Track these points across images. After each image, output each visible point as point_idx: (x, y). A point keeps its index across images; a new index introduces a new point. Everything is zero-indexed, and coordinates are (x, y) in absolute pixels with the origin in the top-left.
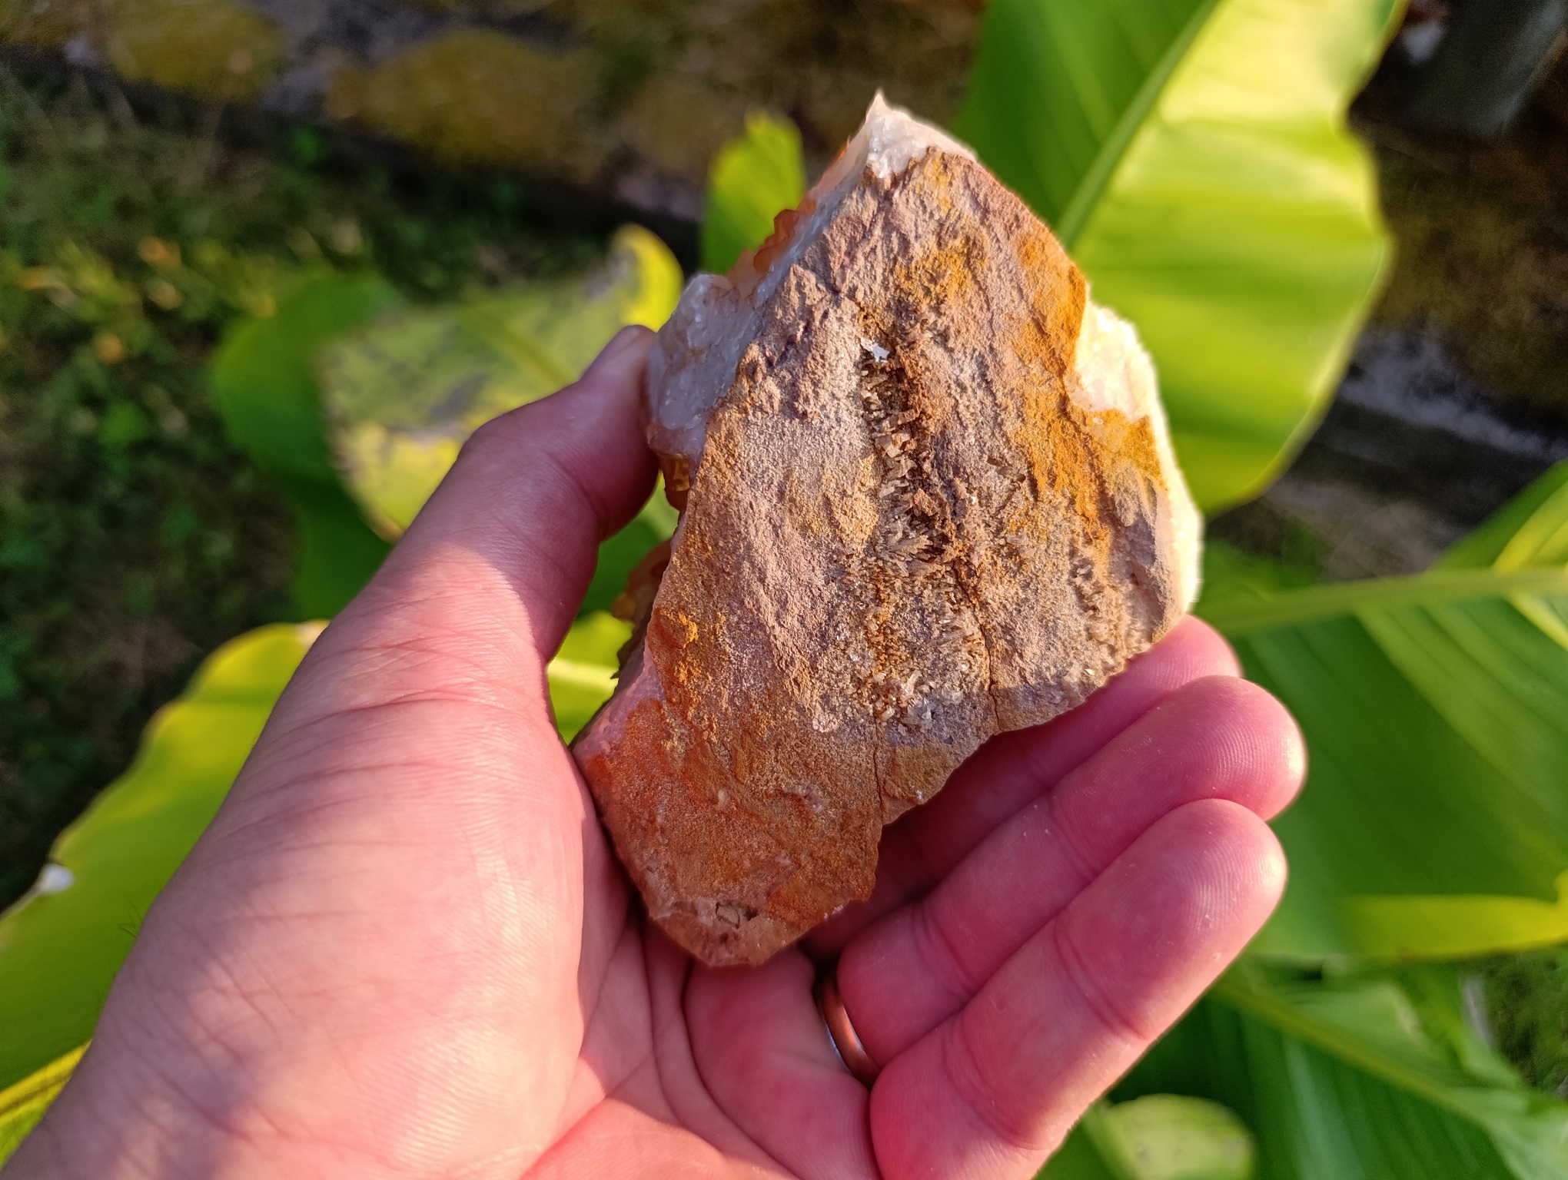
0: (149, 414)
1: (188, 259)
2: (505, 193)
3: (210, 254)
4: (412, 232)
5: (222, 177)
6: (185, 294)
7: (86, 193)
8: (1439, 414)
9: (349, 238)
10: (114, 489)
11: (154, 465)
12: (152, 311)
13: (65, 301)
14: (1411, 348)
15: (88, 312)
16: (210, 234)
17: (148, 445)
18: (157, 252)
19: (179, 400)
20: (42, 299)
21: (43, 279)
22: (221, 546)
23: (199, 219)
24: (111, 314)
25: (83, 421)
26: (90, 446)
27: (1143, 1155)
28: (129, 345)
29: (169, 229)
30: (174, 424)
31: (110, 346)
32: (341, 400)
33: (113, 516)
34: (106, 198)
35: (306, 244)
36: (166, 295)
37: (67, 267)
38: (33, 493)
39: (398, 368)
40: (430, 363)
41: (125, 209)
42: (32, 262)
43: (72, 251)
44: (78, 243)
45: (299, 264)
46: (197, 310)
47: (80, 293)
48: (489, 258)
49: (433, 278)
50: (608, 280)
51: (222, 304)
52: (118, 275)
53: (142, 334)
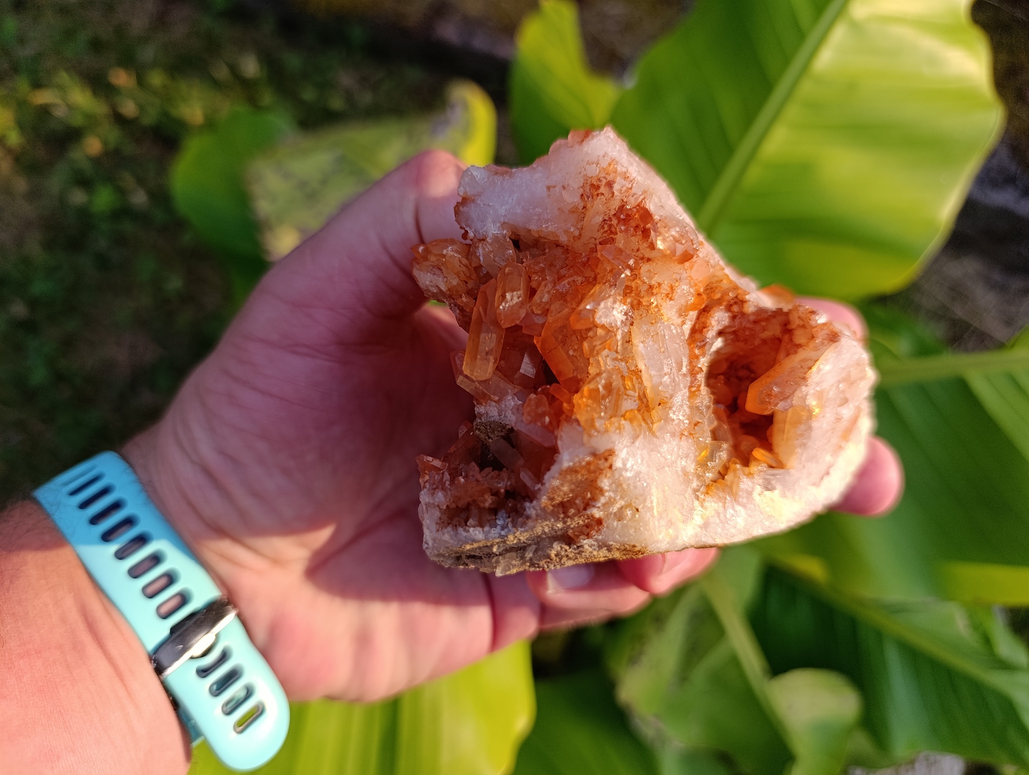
0: (121, 192)
1: (141, 82)
2: (357, 33)
3: (157, 79)
4: (293, 61)
5: (161, 21)
6: (141, 107)
7: (69, 35)
9: (251, 67)
10: (102, 243)
11: (128, 227)
12: (119, 119)
13: (60, 112)
15: (77, 121)
16: (155, 64)
17: (123, 212)
18: (121, 78)
19: (141, 181)
20: (45, 111)
21: (43, 97)
22: (175, 283)
23: (147, 53)
24: (92, 120)
25: (78, 197)
26: (84, 213)
28: (105, 143)
29: (128, 61)
30: (139, 198)
31: (93, 145)
32: (264, 207)
33: (103, 262)
34: (83, 37)
35: (222, 72)
36: (129, 108)
37: (61, 88)
38: (49, 246)
39: (303, 185)
40: (324, 182)
41: (96, 45)
42: (37, 85)
43: (63, 77)
44: (67, 70)
45: (217, 85)
46: (150, 119)
47: (71, 107)
48: (346, 79)
49: (308, 94)
50: (447, 122)
51: (166, 115)
52: (95, 93)
53: (113, 135)
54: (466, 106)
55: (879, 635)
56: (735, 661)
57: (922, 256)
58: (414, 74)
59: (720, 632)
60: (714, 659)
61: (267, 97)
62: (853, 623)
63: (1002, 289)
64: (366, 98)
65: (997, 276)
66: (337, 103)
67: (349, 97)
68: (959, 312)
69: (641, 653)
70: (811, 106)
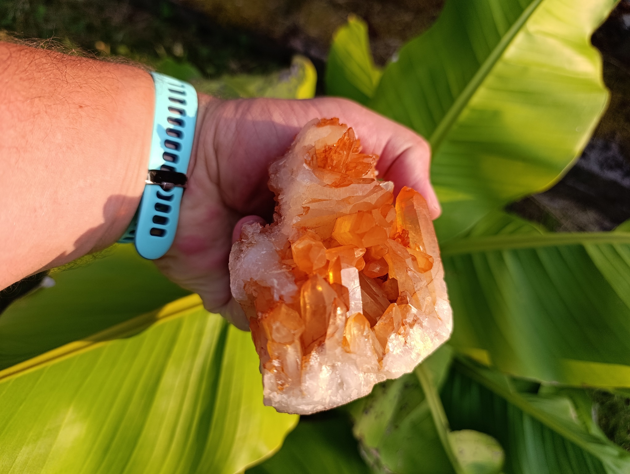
1: (113, 50)
2: (244, 39)
3: (123, 50)
7: (75, 20)
8: (614, 175)
9: (179, 50)
14: (606, 147)
16: (122, 43)
18: (102, 47)
23: (119, 36)
27: (461, 452)
29: (107, 39)
34: (83, 23)
35: (161, 51)
44: (71, 40)
48: (233, 65)
50: (290, 74)
54: (303, 68)
55: (521, 413)
56: (429, 415)
59: (423, 397)
60: (415, 414)
69: (371, 407)
70: (501, 78)
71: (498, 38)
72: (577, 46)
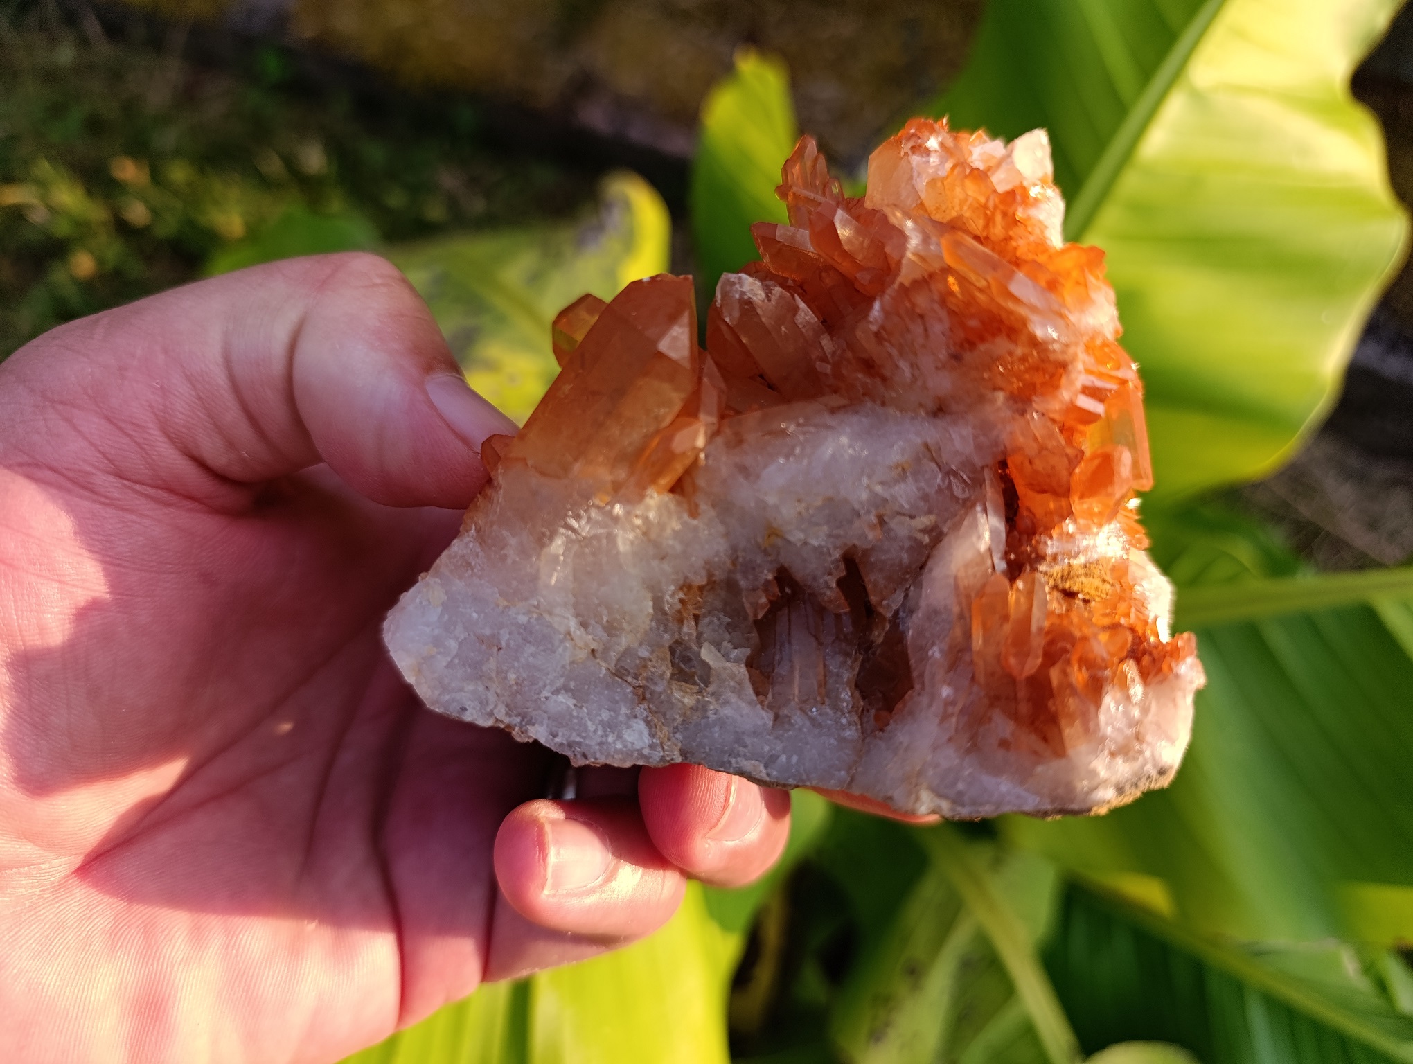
1: (156, 177)
2: (465, 116)
3: (179, 173)
4: (375, 153)
5: (188, 96)
6: (155, 212)
7: (57, 111)
9: (314, 159)
12: (122, 227)
13: (38, 216)
15: (62, 229)
16: (178, 153)
18: (128, 171)
20: (16, 215)
21: (17, 196)
23: (168, 138)
24: (83, 231)
28: (100, 261)
29: (138, 149)
31: (83, 264)
34: (76, 115)
35: (273, 166)
36: (137, 213)
37: (42, 184)
41: (95, 126)
42: (9, 178)
43: (44, 168)
44: (51, 159)
45: (266, 183)
46: (167, 228)
47: (53, 210)
48: (449, 179)
49: (396, 199)
50: (600, 228)
51: (191, 223)
52: (89, 192)
53: (113, 250)
54: (627, 206)
55: (1239, 988)
56: (1028, 1032)
57: (1303, 428)
58: (545, 176)
59: (1008, 990)
60: (998, 1030)
61: (336, 204)
62: (1198, 969)
63: (1360, 478)
64: (478, 206)
65: (1354, 462)
66: (435, 211)
67: (453, 203)
68: (1305, 511)
69: (887, 1024)
70: (1140, 209)
71: (1121, 110)
72: (1316, 107)
